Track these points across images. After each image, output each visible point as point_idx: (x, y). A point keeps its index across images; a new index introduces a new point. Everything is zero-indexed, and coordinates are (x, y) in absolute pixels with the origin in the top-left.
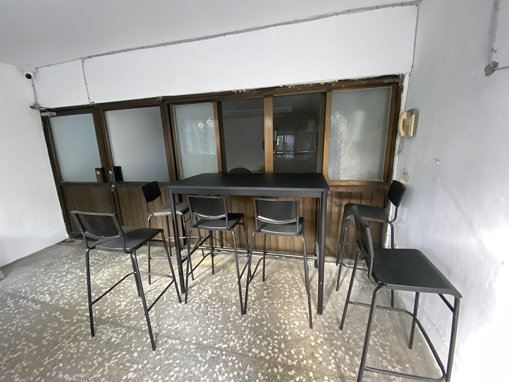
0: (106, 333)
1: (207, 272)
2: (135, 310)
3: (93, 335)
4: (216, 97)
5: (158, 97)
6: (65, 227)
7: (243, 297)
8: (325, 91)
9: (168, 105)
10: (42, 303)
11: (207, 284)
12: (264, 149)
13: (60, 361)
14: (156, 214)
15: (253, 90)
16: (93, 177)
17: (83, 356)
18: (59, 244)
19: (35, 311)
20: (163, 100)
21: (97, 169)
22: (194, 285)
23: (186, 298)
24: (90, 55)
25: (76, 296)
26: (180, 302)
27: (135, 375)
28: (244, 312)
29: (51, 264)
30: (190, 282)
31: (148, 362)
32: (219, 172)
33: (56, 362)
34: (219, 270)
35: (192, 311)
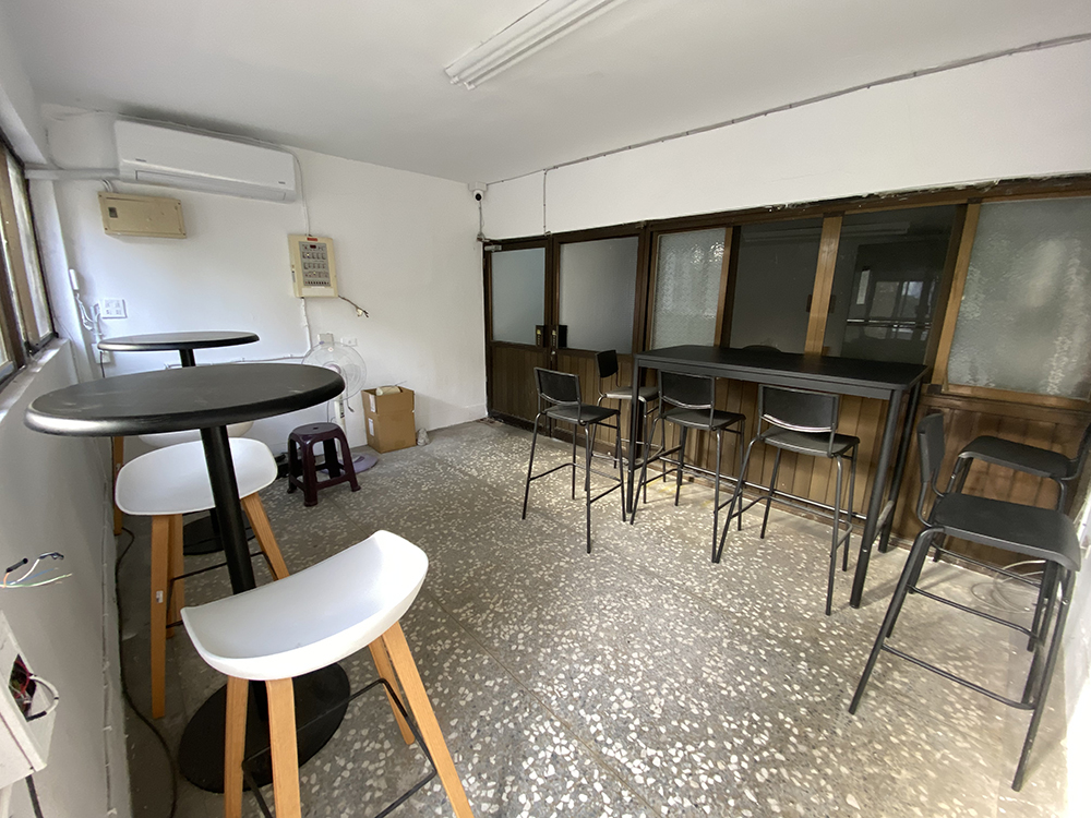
0: (536, 521)
1: (667, 500)
2: (568, 511)
3: (524, 518)
4: (733, 220)
5: (638, 223)
6: (485, 402)
7: (719, 541)
8: (964, 201)
9: (652, 233)
10: (470, 475)
11: (664, 513)
12: (809, 309)
13: (493, 529)
14: (608, 395)
15: (803, 204)
16: (530, 338)
17: (515, 531)
18: (477, 421)
19: (465, 481)
20: (645, 227)
21: (538, 327)
22: (645, 509)
23: (633, 519)
24: (556, 164)
25: (503, 478)
26: (624, 520)
27: (567, 566)
28: (716, 559)
29: (473, 441)
30: (640, 504)
31: (582, 561)
32: (715, 345)
33: (488, 529)
34: (687, 504)
35: (639, 534)
